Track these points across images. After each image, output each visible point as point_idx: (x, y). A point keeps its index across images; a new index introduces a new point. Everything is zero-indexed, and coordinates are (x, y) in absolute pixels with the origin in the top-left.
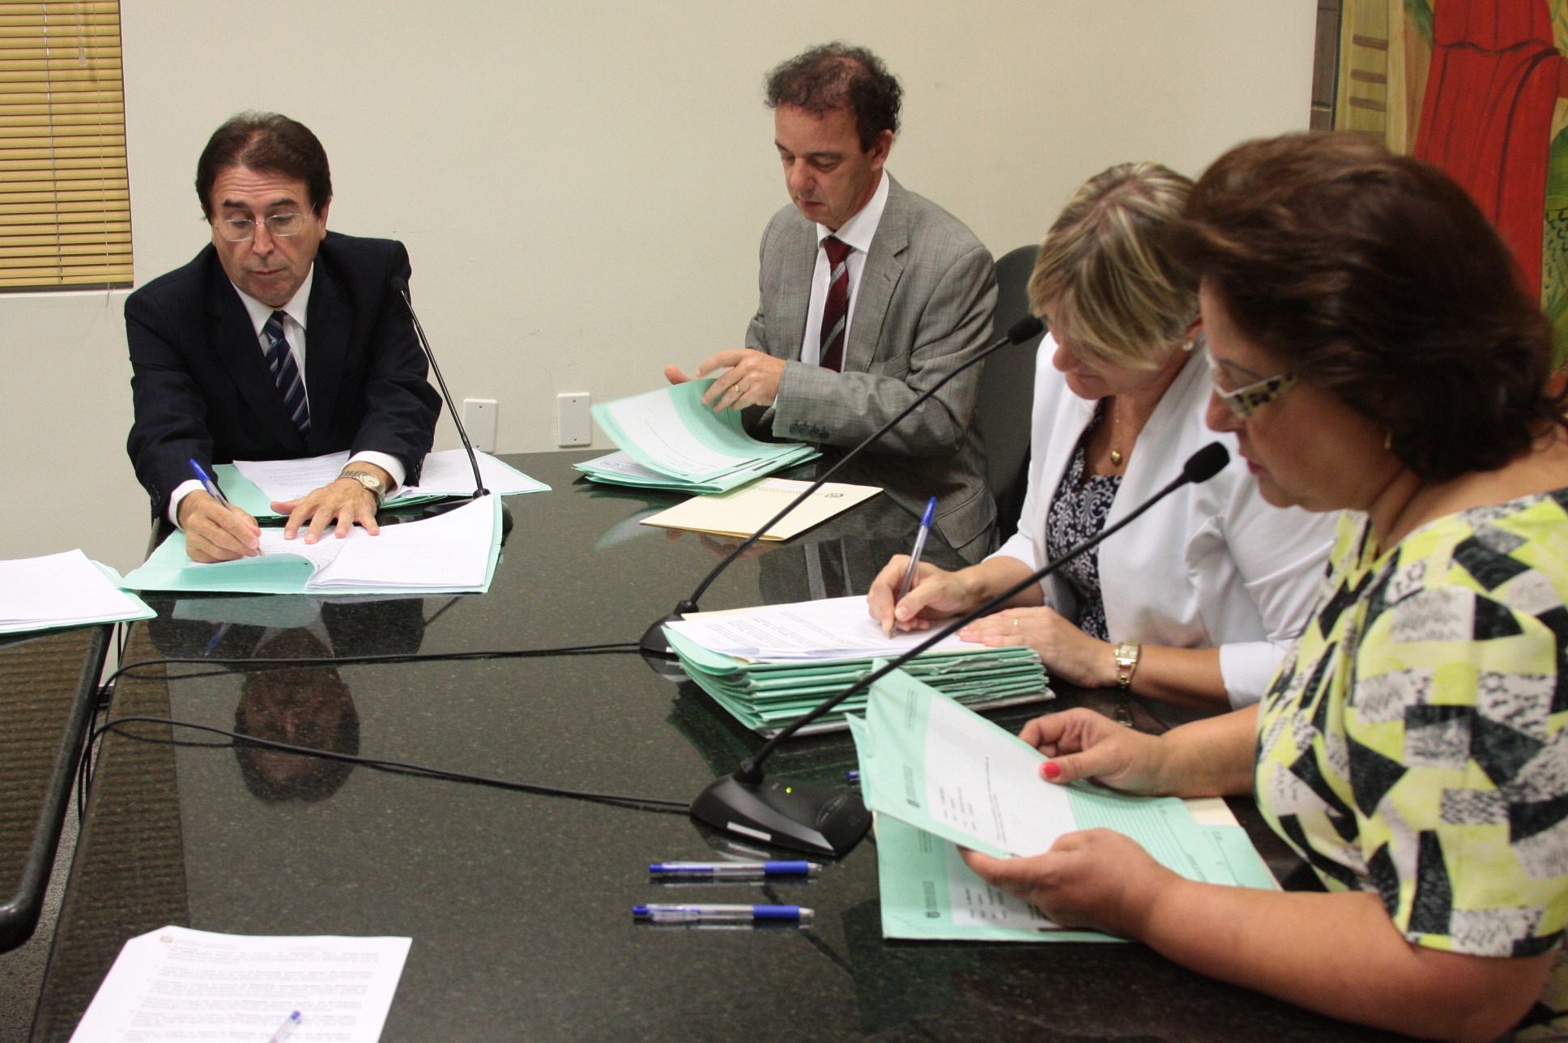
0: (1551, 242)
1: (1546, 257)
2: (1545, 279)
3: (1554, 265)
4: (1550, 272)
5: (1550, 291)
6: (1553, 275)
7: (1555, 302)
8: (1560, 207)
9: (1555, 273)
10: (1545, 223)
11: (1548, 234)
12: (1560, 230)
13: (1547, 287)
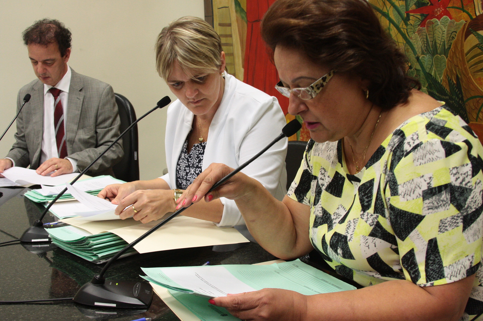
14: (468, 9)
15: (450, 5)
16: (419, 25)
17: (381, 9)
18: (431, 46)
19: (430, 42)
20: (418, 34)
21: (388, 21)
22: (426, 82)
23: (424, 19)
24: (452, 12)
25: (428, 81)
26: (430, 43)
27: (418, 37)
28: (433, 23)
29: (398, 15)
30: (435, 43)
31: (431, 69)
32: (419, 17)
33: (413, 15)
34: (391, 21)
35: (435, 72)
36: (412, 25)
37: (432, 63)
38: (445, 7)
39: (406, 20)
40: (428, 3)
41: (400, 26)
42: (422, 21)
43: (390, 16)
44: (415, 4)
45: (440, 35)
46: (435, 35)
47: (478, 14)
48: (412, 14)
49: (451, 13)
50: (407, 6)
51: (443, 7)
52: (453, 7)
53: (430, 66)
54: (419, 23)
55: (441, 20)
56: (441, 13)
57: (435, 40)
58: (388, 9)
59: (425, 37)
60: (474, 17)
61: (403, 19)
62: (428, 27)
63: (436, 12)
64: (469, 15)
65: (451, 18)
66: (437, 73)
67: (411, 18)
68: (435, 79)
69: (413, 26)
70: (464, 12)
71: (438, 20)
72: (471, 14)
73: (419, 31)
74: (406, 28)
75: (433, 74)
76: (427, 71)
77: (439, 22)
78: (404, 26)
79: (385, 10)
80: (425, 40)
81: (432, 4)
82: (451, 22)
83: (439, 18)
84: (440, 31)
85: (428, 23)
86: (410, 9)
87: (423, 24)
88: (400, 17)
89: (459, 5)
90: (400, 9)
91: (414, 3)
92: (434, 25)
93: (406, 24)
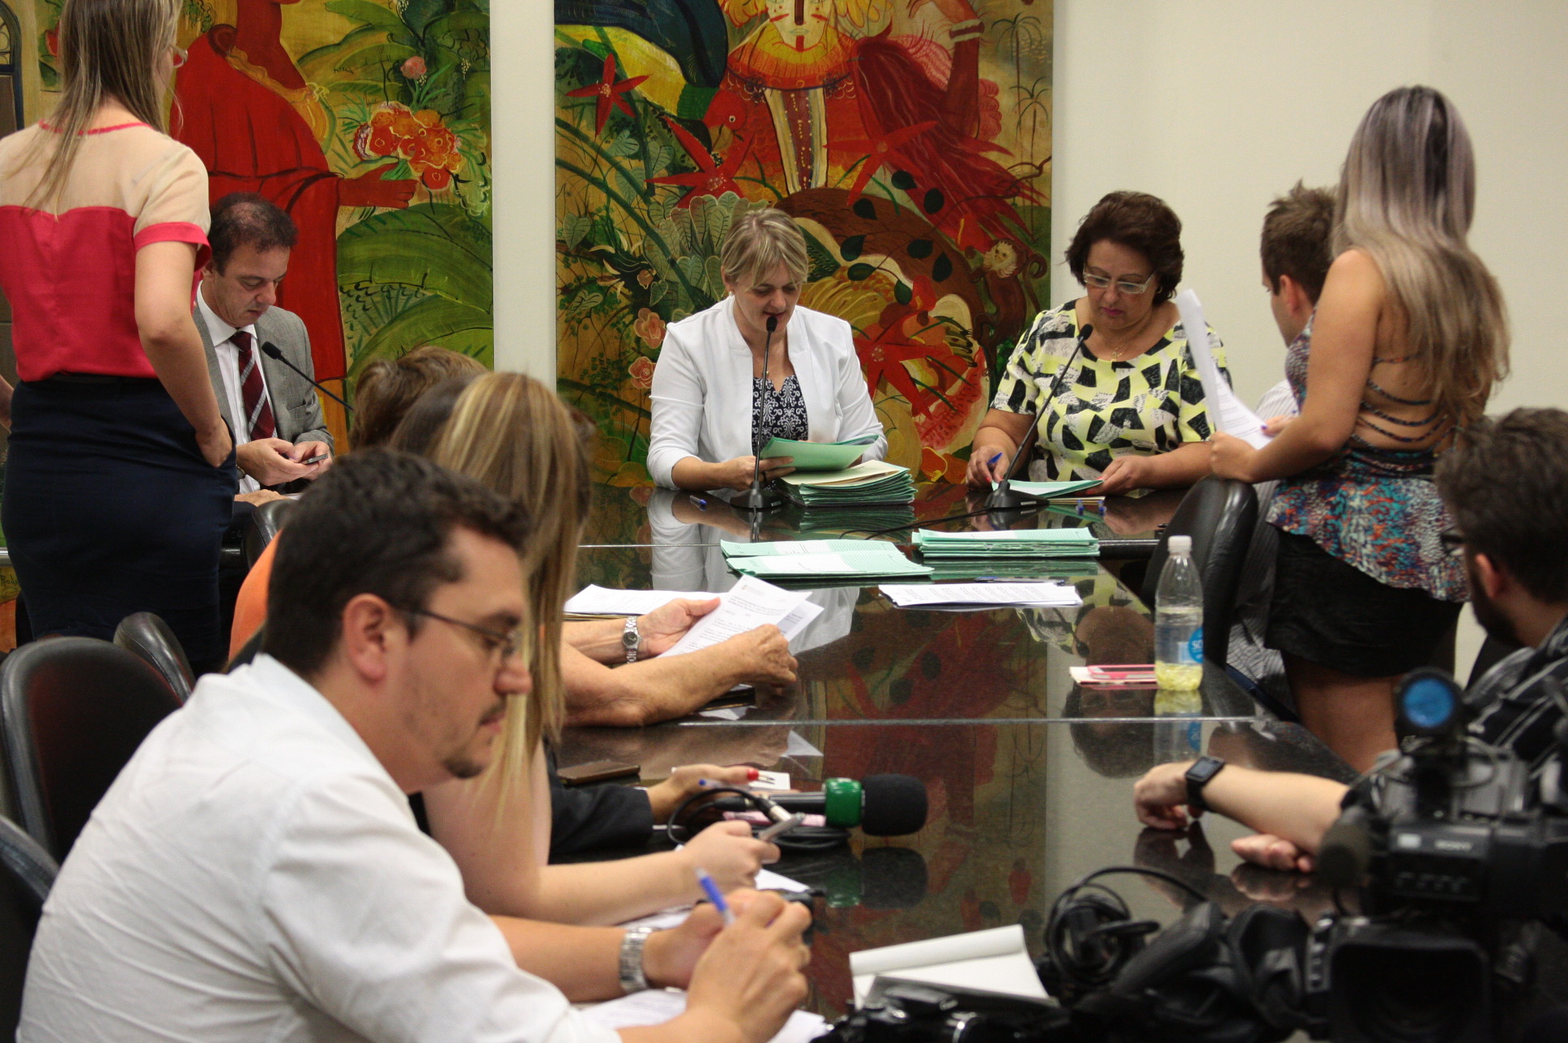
0: (350, 305)
1: (345, 317)
2: (347, 332)
3: (355, 323)
4: (352, 328)
5: (355, 340)
6: (355, 328)
7: (363, 345)
8: (356, 280)
9: (358, 327)
10: (340, 293)
11: (343, 301)
12: (358, 297)
13: (350, 338)
14: (774, 183)
15: (738, 174)
16: (675, 205)
17: (588, 171)
18: (700, 241)
19: (697, 235)
20: (674, 220)
21: (604, 196)
22: (691, 303)
23: (686, 195)
24: (744, 185)
25: (694, 301)
26: (700, 238)
27: (674, 224)
28: (704, 202)
29: (628, 185)
30: (710, 236)
31: (700, 280)
32: (676, 190)
33: (662, 187)
34: (611, 194)
35: (709, 285)
36: (659, 204)
37: (703, 271)
38: (729, 176)
39: (647, 195)
40: (695, 168)
41: (634, 205)
42: (682, 199)
43: (609, 186)
44: (667, 168)
45: (720, 223)
46: (709, 222)
47: (792, 191)
48: (660, 185)
49: (740, 186)
50: (648, 170)
51: (725, 177)
52: (744, 178)
53: (698, 276)
54: (676, 201)
55: (720, 197)
56: (722, 186)
57: (709, 231)
58: (605, 172)
59: (688, 225)
60: (785, 196)
61: (639, 191)
62: (693, 208)
63: (712, 185)
64: (776, 192)
65: (741, 196)
66: (713, 288)
67: (657, 191)
68: (710, 296)
69: (663, 206)
70: (765, 186)
71: (714, 198)
72: (779, 191)
73: (675, 215)
74: (645, 207)
75: (704, 288)
76: (693, 283)
77: (717, 203)
78: (643, 205)
79: (597, 174)
80: (689, 231)
81: (701, 170)
82: (740, 202)
83: (717, 193)
84: (718, 214)
85: (693, 202)
86: (656, 176)
87: (683, 202)
88: (632, 189)
89: (757, 174)
90: (633, 174)
91: (664, 165)
92: (706, 206)
93: (647, 202)
